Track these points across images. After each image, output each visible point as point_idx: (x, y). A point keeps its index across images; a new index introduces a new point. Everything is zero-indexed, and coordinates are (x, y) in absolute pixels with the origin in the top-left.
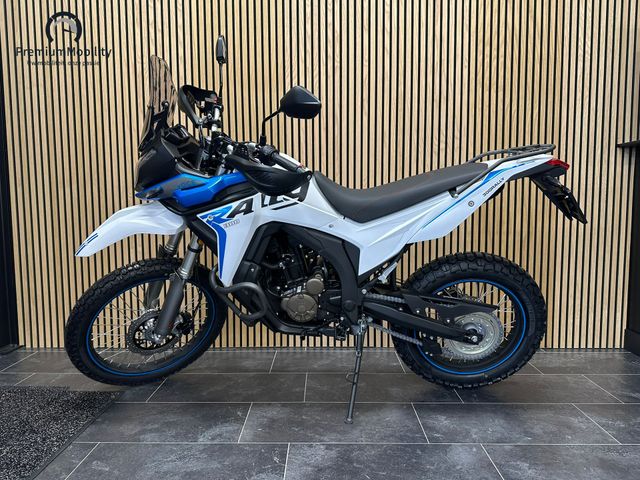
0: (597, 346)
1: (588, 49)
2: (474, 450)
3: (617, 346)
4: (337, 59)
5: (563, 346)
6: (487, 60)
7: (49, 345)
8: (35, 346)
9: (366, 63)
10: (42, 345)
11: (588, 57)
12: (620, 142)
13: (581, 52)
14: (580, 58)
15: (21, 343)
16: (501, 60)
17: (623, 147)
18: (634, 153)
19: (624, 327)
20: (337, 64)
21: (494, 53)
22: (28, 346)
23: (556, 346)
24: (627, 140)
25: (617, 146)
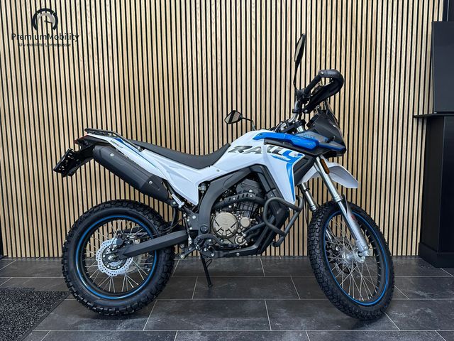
0: (399, 254)
1: (394, 49)
2: (301, 335)
4: (219, 58)
6: (323, 57)
7: (24, 256)
8: (14, 256)
9: (239, 61)
10: (19, 256)
12: (416, 114)
13: (388, 51)
15: (5, 254)
16: (333, 57)
17: (418, 117)
18: (425, 122)
20: (219, 61)
21: (328, 52)
22: (10, 256)
24: (421, 113)
25: (414, 117)
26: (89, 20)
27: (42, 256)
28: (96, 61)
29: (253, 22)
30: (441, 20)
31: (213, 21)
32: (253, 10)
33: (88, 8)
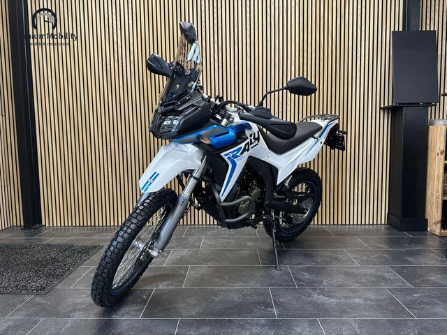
0: (371, 223)
1: (363, 53)
3: (383, 223)
4: (220, 61)
5: (351, 223)
6: (305, 61)
7: (59, 225)
8: (51, 225)
9: (236, 64)
10: (55, 225)
11: (363, 58)
12: (382, 106)
13: (359, 55)
14: (359, 59)
15: (43, 224)
16: (313, 60)
17: (384, 109)
18: (390, 112)
19: (387, 212)
20: (220, 64)
21: (309, 56)
22: (47, 225)
23: (347, 223)
24: (386, 105)
25: (380, 108)
26: (115, 31)
27: (74, 225)
28: (120, 64)
29: (248, 32)
30: (401, 29)
31: (216, 32)
32: (248, 22)
33: (114, 22)
